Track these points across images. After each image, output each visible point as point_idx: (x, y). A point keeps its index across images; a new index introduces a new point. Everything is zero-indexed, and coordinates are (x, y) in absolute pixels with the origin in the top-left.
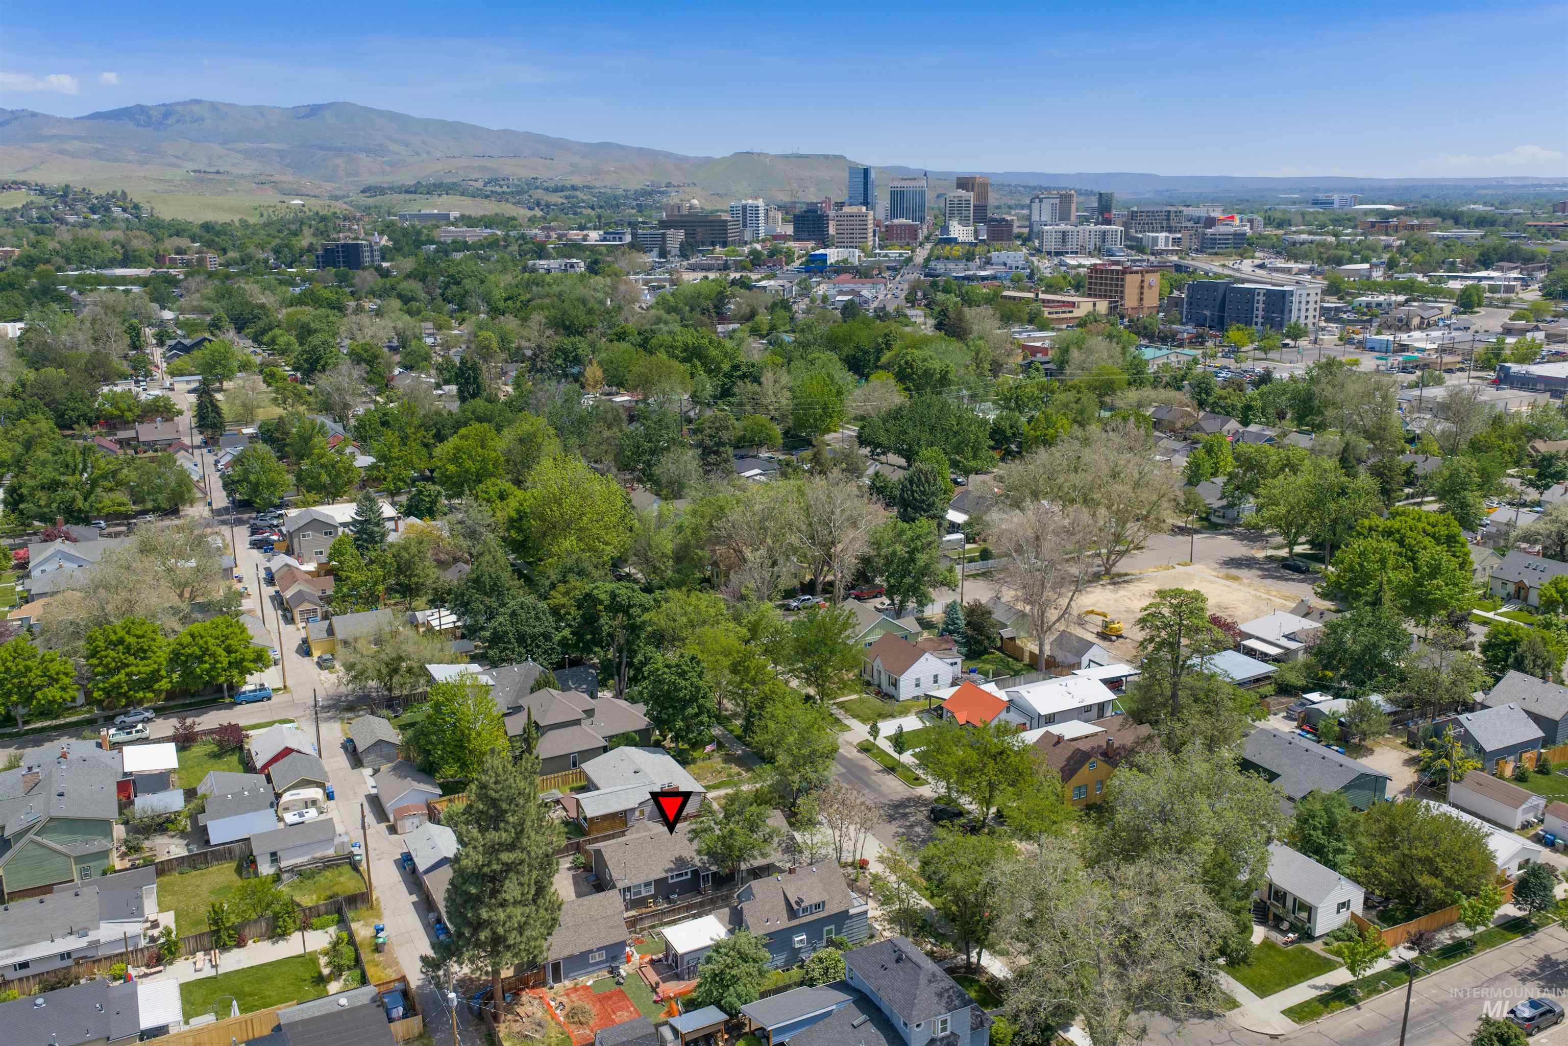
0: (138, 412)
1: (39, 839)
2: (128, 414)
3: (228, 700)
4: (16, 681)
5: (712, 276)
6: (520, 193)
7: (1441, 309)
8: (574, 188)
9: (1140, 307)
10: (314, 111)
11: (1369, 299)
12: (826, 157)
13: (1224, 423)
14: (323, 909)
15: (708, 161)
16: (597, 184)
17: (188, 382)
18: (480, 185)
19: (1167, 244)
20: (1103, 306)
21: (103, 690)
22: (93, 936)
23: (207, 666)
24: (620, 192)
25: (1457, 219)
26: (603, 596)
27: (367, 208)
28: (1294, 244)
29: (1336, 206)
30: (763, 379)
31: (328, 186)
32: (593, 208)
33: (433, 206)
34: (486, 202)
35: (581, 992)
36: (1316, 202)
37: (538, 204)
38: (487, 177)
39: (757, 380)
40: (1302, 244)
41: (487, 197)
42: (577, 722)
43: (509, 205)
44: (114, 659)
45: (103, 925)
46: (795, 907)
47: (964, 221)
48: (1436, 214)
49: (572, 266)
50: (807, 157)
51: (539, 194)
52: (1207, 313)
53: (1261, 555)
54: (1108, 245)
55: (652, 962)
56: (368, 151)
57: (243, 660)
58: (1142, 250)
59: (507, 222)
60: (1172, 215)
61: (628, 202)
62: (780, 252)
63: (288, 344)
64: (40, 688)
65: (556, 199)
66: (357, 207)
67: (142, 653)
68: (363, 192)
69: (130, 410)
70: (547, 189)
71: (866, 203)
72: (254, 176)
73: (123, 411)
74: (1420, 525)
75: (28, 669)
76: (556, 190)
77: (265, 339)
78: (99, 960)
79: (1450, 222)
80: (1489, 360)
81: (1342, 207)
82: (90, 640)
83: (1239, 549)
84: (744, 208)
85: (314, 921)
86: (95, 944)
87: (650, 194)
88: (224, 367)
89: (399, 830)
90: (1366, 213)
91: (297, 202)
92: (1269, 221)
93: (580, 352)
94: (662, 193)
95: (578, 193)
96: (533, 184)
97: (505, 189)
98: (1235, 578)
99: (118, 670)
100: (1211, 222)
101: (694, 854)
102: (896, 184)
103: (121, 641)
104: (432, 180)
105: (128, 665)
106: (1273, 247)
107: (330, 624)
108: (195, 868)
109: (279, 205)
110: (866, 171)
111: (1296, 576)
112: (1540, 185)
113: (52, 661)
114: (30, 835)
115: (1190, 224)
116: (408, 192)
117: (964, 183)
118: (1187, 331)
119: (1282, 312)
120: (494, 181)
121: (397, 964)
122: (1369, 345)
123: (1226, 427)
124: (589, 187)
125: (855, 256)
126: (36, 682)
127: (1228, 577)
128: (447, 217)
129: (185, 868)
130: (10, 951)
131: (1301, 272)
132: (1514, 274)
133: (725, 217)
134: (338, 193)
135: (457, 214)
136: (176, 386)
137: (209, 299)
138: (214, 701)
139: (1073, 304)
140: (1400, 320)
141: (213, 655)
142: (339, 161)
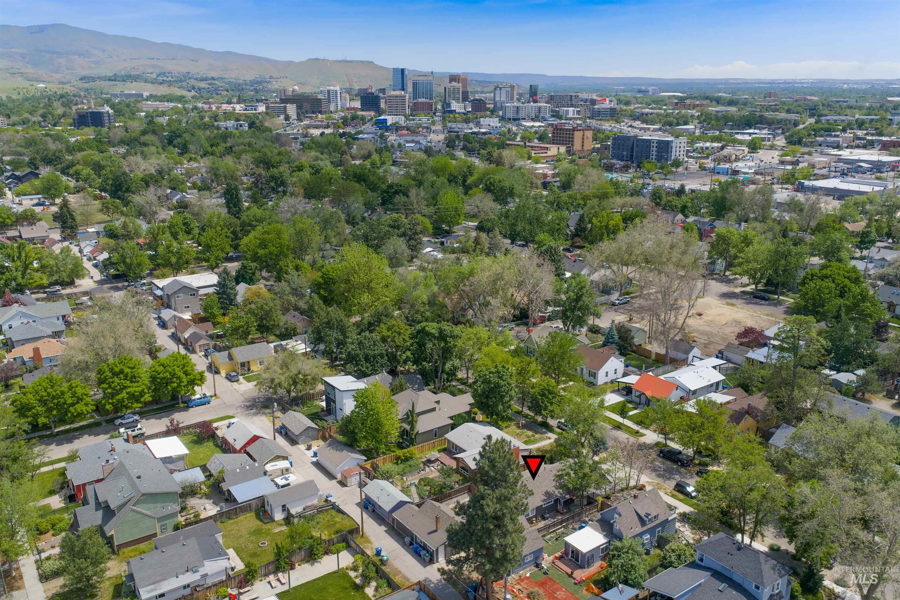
0: (14, 219)
1: (135, 508)
2: (8, 221)
3: (182, 405)
4: (56, 401)
5: (328, 131)
6: (181, 81)
7: (743, 150)
8: (213, 79)
9: (582, 150)
10: (41, 29)
11: (701, 145)
12: (362, 62)
13: (675, 217)
14: (335, 540)
15: (290, 64)
16: (226, 76)
17: (31, 199)
18: (154, 76)
19: (574, 114)
20: (563, 149)
21: (112, 404)
22: (202, 571)
23: (175, 385)
24: (241, 81)
25: (718, 101)
26: (433, 331)
27: (87, 90)
28: (642, 114)
29: (650, 93)
30: (410, 194)
31: (57, 76)
32: (228, 91)
33: (132, 88)
34: (161, 87)
35: (525, 581)
36: (640, 91)
37: (194, 88)
38: (158, 71)
39: (406, 194)
40: (647, 114)
41: (161, 83)
42: (433, 410)
43: (176, 89)
44: (119, 384)
45: (206, 563)
46: (646, 519)
47: (457, 100)
48: (707, 98)
49: (241, 126)
50: (351, 62)
51: (193, 82)
52: (625, 153)
53: (738, 290)
54: (542, 115)
55: (560, 558)
56: (80, 55)
57: (195, 379)
58: (560, 118)
59: (181, 99)
60: (573, 98)
61: (248, 87)
62: (358, 118)
63: (89, 174)
64: (73, 405)
65: (203, 85)
66: (81, 89)
67: (133, 379)
68: (81, 79)
69: (9, 218)
70: (196, 79)
71: (403, 89)
72: (8, 69)
73: (4, 219)
74: (842, 272)
75: (63, 393)
76: (202, 80)
77: (71, 171)
78: (210, 587)
79: (714, 103)
80: (789, 179)
81: (653, 94)
82: (100, 372)
83: (724, 288)
84: (329, 91)
85: (333, 548)
86: (205, 576)
87: (260, 83)
88: (56, 189)
89: (349, 485)
90: (669, 97)
91: (41, 85)
92: (619, 102)
93: (284, 178)
94: (268, 82)
95: (216, 82)
96: (187, 76)
97: (170, 78)
98: (733, 305)
99: (121, 390)
100: (593, 102)
101: (554, 489)
102: (415, 78)
103: (122, 372)
104: (123, 73)
105: (125, 387)
106: (631, 116)
107: (229, 354)
108: (229, 518)
109: (30, 88)
110: (403, 71)
111: (763, 302)
112: (747, 83)
113: (77, 386)
114: (130, 506)
115: (582, 103)
116: (110, 80)
117: (453, 78)
118: (619, 164)
119: (667, 152)
120: (164, 74)
121: (400, 572)
122: (716, 171)
123: (676, 218)
124: (222, 78)
125: (401, 120)
126: (70, 401)
127: (728, 304)
128: (142, 95)
129: (224, 519)
130: (152, 587)
131: (655, 130)
132: (765, 131)
133: (320, 97)
134: (64, 80)
135: (148, 94)
136: (24, 202)
137: (22, 146)
138: (173, 406)
139: (547, 149)
140: (726, 157)
141: (179, 378)
142: (60, 61)
